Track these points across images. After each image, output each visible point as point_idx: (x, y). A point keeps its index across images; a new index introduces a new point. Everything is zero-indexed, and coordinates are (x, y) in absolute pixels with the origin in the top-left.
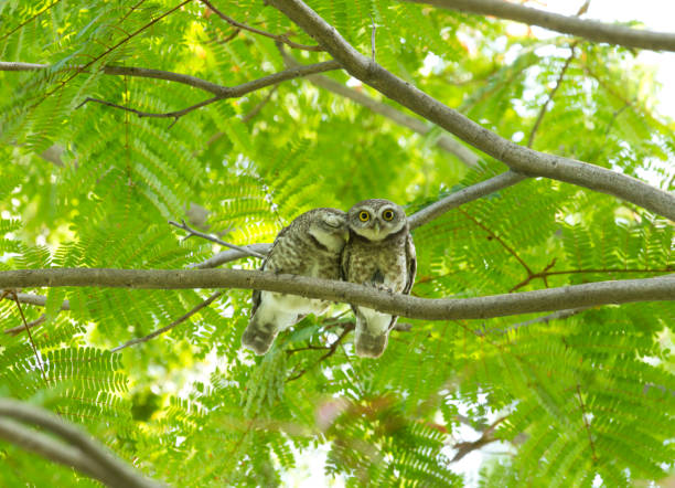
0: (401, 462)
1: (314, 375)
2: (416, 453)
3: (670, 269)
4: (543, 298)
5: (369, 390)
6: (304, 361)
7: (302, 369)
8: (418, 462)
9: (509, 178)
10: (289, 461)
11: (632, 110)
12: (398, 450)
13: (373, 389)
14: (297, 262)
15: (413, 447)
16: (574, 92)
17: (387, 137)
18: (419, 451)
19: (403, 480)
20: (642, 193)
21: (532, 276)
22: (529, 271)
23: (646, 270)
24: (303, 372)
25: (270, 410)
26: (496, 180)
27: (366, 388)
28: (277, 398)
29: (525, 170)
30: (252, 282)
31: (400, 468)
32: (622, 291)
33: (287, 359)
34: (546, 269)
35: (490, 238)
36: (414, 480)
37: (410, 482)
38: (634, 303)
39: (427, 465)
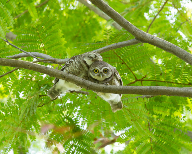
0: (76, 144)
1: (48, 106)
2: (82, 142)
3: (190, 84)
4: (141, 89)
5: (68, 115)
6: (45, 100)
7: (44, 103)
8: (83, 145)
9: (134, 41)
10: (33, 138)
11: (188, 23)
12: (76, 139)
13: (70, 115)
14: (78, 71)
15: (82, 139)
16: (167, 13)
17: (94, 19)
18: (84, 141)
19: (76, 151)
20: (184, 55)
21: (137, 80)
22: (136, 78)
23: (181, 84)
24: (44, 104)
25: (30, 117)
26: (129, 41)
27: (67, 114)
28: (33, 113)
29: (141, 39)
30: (30, 67)
31: (76, 147)
32: (171, 91)
33: (39, 98)
34: (143, 78)
35: (123, 64)
36: (80, 152)
37: (78, 152)
38: (174, 96)
39: (86, 147)
